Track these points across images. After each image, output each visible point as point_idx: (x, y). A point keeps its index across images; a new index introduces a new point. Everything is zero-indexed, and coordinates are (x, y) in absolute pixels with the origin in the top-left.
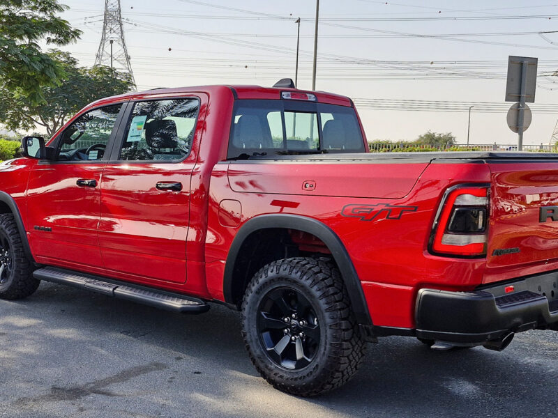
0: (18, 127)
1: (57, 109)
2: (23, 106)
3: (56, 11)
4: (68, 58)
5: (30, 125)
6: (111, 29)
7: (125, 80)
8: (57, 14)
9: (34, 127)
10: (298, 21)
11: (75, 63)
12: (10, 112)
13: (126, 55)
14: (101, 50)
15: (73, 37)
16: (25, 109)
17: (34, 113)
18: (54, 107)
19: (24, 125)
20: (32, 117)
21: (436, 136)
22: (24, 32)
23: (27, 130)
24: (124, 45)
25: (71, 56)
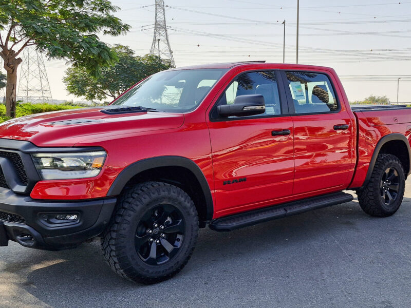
0: (94, 98)
1: (121, 85)
2: (97, 83)
3: (111, 11)
4: (128, 50)
5: (103, 97)
6: (160, 33)
7: (167, 64)
8: (111, 13)
9: (105, 98)
10: (284, 23)
11: (132, 53)
12: (88, 88)
13: (170, 50)
14: (153, 47)
15: (124, 30)
16: (99, 86)
17: (105, 88)
18: (118, 83)
19: (98, 97)
20: (104, 91)
21: (376, 98)
22: (84, 25)
23: (101, 100)
24: (168, 44)
25: (129, 48)
